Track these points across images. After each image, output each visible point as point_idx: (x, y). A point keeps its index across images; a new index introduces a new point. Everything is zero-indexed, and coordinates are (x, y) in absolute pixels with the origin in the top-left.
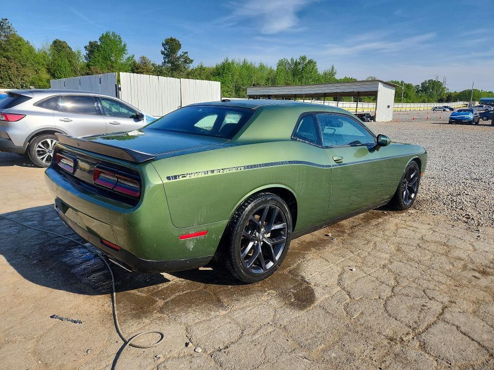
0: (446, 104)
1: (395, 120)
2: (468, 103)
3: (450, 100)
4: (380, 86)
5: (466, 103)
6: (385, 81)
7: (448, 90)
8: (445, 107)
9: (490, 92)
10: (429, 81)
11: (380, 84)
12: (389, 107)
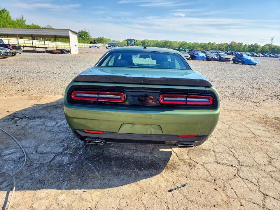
0: (95, 45)
1: (80, 53)
2: (103, 44)
3: (95, 42)
4: (70, 33)
5: (102, 44)
6: (72, 30)
7: (92, 37)
8: (95, 46)
9: (109, 39)
10: (82, 31)
11: (70, 32)
12: (76, 45)
